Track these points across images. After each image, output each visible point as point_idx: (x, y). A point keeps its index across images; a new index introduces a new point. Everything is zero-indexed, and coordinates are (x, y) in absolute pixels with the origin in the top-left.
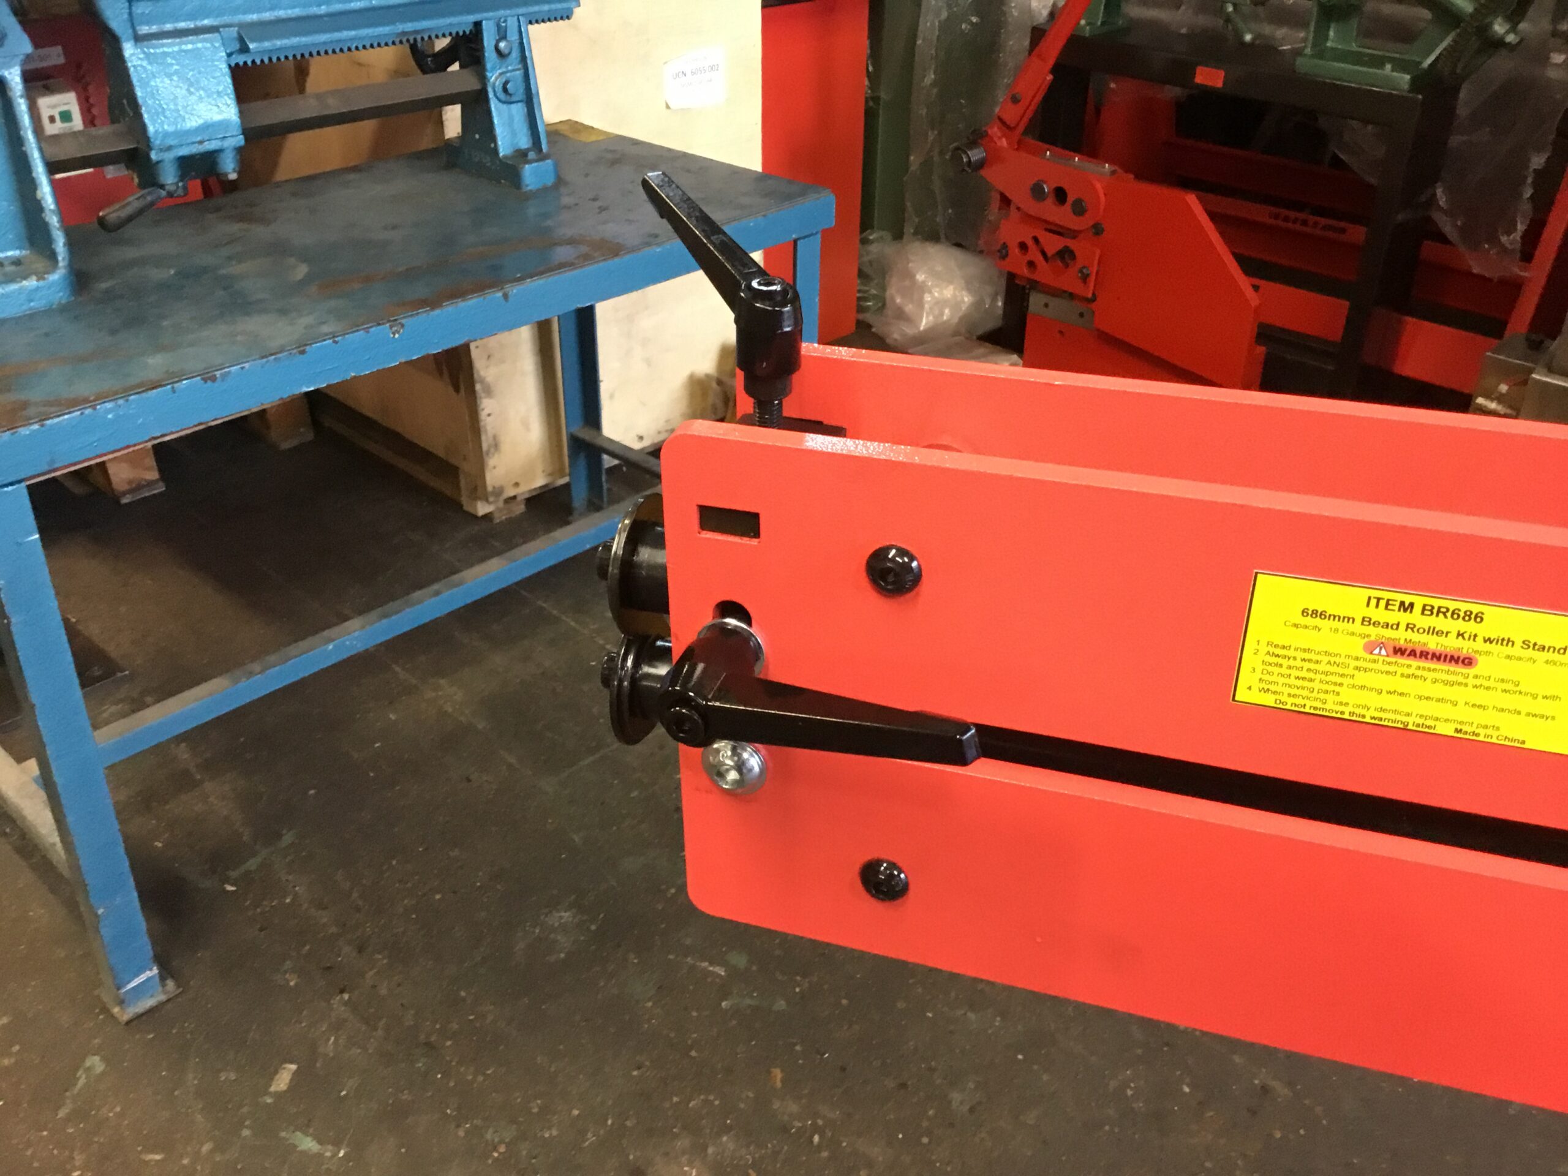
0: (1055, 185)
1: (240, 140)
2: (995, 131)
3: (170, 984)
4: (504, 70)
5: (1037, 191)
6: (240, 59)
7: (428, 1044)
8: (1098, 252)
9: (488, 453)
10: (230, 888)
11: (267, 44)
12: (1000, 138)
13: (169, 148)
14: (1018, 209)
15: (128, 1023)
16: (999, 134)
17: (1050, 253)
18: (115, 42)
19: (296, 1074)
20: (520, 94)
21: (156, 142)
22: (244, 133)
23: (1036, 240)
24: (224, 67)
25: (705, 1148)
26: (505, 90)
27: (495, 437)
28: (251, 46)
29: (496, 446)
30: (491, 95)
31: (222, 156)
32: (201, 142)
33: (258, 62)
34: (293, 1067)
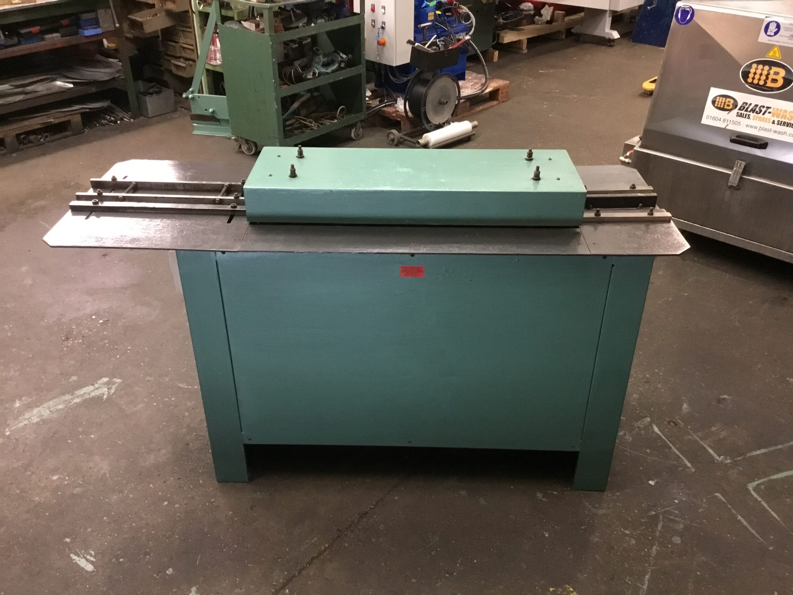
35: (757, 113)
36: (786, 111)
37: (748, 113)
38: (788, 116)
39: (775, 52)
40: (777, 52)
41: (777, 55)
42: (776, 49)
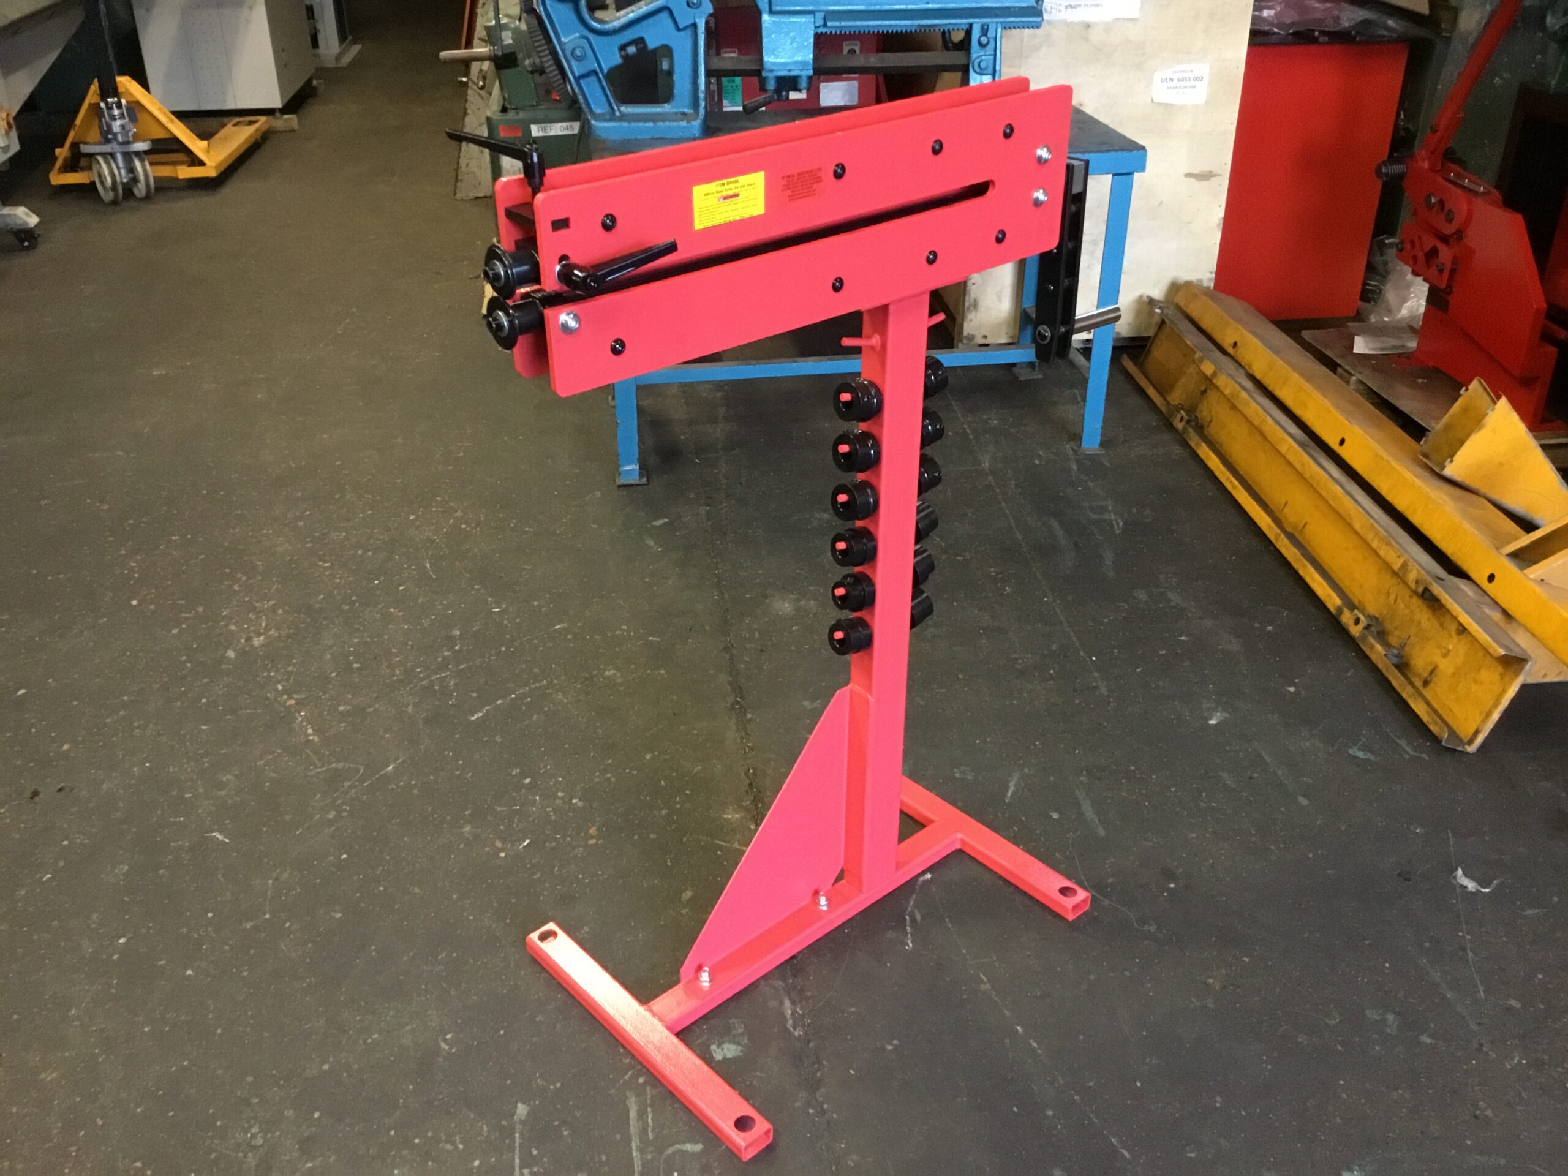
0: (1439, 198)
1: (811, 73)
3: (644, 480)
4: (982, 53)
5: (1428, 200)
6: (823, 30)
7: (725, 533)
8: (1453, 253)
9: (969, 308)
10: (697, 461)
11: (837, 24)
13: (772, 71)
15: (620, 486)
16: (1426, 156)
17: (1426, 251)
18: (758, 14)
19: (667, 523)
20: (990, 71)
21: (767, 66)
22: (814, 69)
23: (1419, 238)
24: (812, 32)
25: (800, 601)
26: (979, 65)
27: (975, 300)
28: (829, 24)
29: (975, 305)
30: (971, 69)
31: (800, 79)
32: (790, 70)
33: (834, 32)
34: (667, 520)
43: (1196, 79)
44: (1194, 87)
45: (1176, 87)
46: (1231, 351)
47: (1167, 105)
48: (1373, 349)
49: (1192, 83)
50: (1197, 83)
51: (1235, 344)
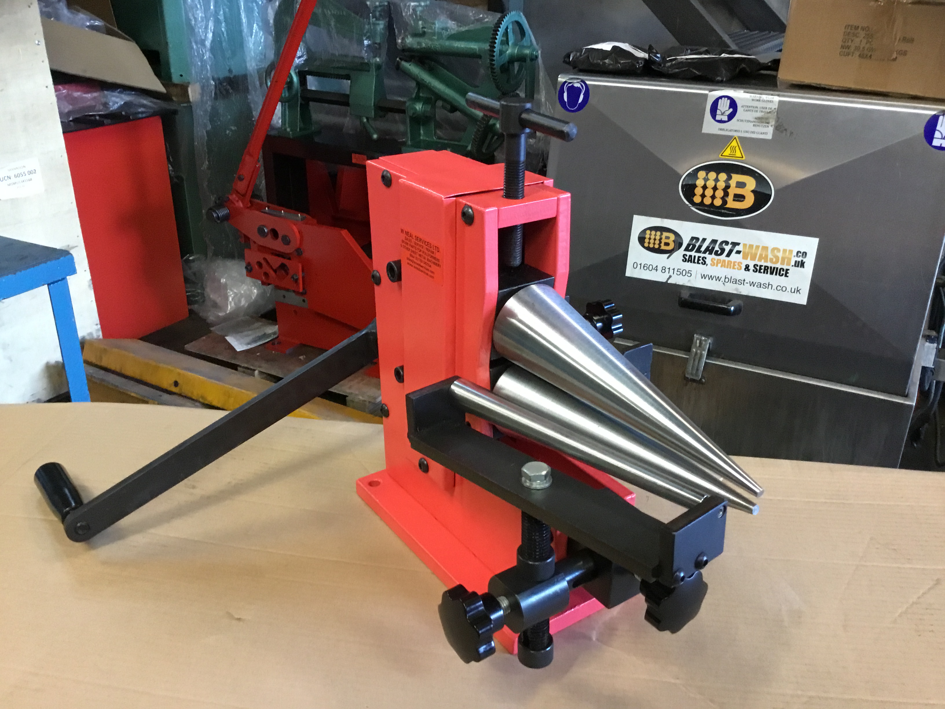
0: (270, 228)
2: (233, 197)
5: (261, 231)
8: (300, 266)
12: (238, 201)
14: (255, 242)
16: (237, 199)
17: (274, 268)
23: (265, 259)
35: (716, 254)
36: (765, 248)
37: (702, 255)
38: (770, 256)
39: (733, 149)
40: (737, 148)
41: (738, 154)
42: (734, 143)
43: (30, 173)
44: (31, 179)
45: (15, 183)
46: (174, 389)
47: (12, 200)
48: (249, 344)
49: (28, 177)
50: (31, 176)
51: (176, 384)
